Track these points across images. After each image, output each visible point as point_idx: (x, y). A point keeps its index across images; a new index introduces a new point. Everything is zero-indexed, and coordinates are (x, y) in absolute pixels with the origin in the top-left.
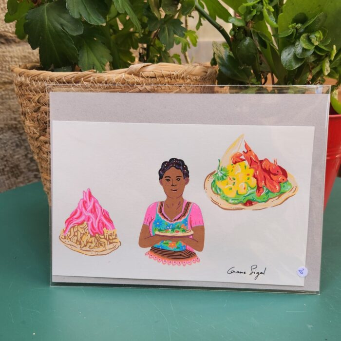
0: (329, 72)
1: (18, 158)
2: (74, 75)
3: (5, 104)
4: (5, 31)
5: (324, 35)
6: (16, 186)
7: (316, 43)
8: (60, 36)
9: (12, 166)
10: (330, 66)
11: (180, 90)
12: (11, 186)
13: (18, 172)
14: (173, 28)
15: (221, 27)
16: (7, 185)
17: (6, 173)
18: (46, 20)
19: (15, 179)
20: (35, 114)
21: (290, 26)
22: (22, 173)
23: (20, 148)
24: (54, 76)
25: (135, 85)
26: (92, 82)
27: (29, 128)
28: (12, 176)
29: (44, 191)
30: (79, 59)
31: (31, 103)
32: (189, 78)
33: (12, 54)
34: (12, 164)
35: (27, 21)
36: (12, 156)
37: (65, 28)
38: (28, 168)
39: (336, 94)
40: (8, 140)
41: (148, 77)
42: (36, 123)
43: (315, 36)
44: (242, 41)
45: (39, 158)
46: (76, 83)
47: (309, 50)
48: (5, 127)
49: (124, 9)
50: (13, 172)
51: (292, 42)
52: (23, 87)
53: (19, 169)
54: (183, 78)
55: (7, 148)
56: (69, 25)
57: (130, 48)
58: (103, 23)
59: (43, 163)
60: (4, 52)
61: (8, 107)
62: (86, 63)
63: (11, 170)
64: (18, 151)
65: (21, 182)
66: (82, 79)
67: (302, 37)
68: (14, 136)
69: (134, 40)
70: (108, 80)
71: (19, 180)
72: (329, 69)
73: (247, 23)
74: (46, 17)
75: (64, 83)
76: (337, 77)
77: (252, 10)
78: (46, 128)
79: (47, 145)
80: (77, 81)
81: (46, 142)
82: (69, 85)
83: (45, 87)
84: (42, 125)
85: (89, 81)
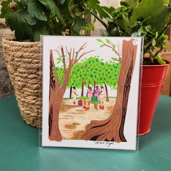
0: (155, 44)
1: (7, 83)
2: (30, 44)
3: (2, 57)
4: (3, 22)
5: (152, 27)
6: (6, 97)
7: (148, 31)
8: (25, 25)
9: (4, 87)
10: (155, 42)
12: (3, 97)
13: (7, 90)
14: (81, 22)
15: (103, 22)
18: (18, 17)
19: (5, 93)
20: (12, 62)
21: (135, 22)
22: (9, 90)
23: (9, 78)
24: (21, 44)
26: (39, 47)
27: (9, 69)
28: (4, 92)
29: (16, 100)
30: (34, 36)
31: (10, 57)
33: (6, 33)
34: (4, 86)
35: (9, 18)
36: (4, 82)
37: (27, 21)
38: (12, 88)
39: (160, 55)
40: (2, 74)
42: (12, 66)
43: (147, 27)
44: (113, 29)
45: (14, 83)
47: (144, 34)
48: (1, 68)
49: (56, 13)
50: (4, 90)
51: (136, 30)
52: (7, 49)
53: (7, 89)
55: (2, 78)
56: (29, 20)
57: (62, 31)
58: (46, 19)
59: (15, 86)
60: (2, 32)
61: (3, 58)
62: (37, 38)
63: (4, 89)
64: (7, 80)
65: (8, 95)
66: (34, 45)
67: (141, 28)
68: (6, 72)
69: (63, 27)
71: (7, 94)
72: (155, 43)
73: (115, 21)
75: (25, 47)
76: (160, 47)
77: (117, 14)
78: (17, 69)
79: (17, 77)
80: (32, 46)
81: (17, 76)
82: (28, 48)
83: (16, 49)
84: (15, 67)
85: (37, 47)
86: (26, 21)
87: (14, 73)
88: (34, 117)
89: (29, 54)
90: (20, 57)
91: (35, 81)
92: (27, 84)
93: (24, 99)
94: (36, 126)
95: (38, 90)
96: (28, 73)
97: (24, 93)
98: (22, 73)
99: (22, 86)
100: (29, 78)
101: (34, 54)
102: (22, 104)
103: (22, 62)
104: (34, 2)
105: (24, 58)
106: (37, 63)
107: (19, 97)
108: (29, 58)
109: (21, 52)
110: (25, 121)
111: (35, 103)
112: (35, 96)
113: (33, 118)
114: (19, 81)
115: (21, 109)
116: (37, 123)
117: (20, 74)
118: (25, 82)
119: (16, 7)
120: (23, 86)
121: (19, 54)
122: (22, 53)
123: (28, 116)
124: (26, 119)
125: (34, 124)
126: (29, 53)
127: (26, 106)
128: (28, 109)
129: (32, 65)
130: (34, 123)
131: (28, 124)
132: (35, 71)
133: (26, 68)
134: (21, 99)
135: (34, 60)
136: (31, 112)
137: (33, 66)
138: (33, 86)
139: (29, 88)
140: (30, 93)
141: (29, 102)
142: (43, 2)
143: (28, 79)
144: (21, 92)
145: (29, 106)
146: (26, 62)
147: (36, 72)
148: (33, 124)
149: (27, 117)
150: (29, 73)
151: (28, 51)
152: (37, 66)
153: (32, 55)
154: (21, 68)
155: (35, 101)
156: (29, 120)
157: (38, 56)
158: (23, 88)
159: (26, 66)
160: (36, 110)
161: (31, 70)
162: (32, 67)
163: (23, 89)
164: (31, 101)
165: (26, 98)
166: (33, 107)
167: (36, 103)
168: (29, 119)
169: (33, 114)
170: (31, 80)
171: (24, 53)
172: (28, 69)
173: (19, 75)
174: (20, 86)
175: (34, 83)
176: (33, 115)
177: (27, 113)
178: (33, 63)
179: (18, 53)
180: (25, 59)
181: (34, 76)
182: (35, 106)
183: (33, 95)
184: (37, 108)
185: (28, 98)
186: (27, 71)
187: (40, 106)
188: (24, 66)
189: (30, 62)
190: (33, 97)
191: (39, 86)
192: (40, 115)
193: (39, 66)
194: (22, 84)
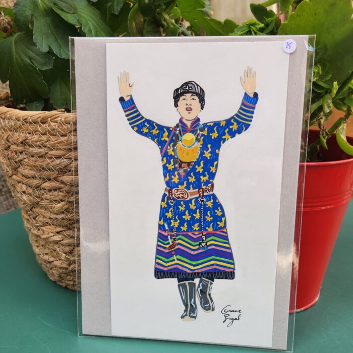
2: (41, 115)
8: (28, 70)
16: (5, 206)
17: (4, 194)
18: (14, 53)
20: (6, 151)
24: (19, 115)
27: (3, 165)
31: (1, 141)
37: (34, 62)
42: (8, 161)
46: (43, 123)
56: (38, 58)
62: (59, 98)
66: (49, 119)
74: (14, 50)
75: (31, 123)
78: (18, 168)
79: (20, 185)
80: (44, 121)
81: (19, 182)
82: (35, 125)
83: (12, 126)
84: (13, 164)
85: (57, 122)
86: (32, 62)
87: (13, 175)
88: (61, 270)
89: (40, 139)
90: (22, 143)
91: (58, 196)
92: (41, 200)
93: (37, 230)
94: (67, 286)
95: (65, 215)
96: (40, 178)
97: (37, 218)
98: (29, 178)
99: (31, 205)
101: (50, 137)
102: (35, 239)
103: (26, 154)
104: (48, 17)
105: (29, 146)
106: (58, 157)
107: (28, 226)
108: (40, 146)
109: (23, 133)
110: (46, 275)
111: (60, 241)
112: (60, 226)
113: (59, 270)
114: (24, 192)
116: (68, 281)
117: (24, 178)
118: (36, 197)
119: (9, 27)
120: (33, 205)
121: (19, 136)
122: (25, 134)
123: (48, 265)
125: (62, 282)
126: (39, 136)
127: (42, 246)
128: (47, 251)
129: (49, 161)
130: (63, 281)
131: (51, 280)
132: (55, 174)
133: (35, 166)
134: (32, 230)
135: (52, 150)
136: (54, 259)
138: (53, 206)
139: (46, 209)
140: (50, 220)
141: (47, 238)
142: (69, 15)
143: (41, 191)
144: (31, 217)
145: (50, 247)
146: (36, 156)
147: (58, 177)
148: (60, 281)
149: (47, 267)
150: (44, 179)
151: (37, 131)
152: (60, 163)
153: (45, 139)
154: (26, 167)
155: (60, 236)
156: (52, 274)
157: (59, 143)
158: (34, 208)
159: (37, 163)
160: (64, 255)
161: (47, 173)
162: (48, 166)
163: (34, 210)
164: (51, 236)
165: (42, 230)
166: (58, 249)
167: (62, 240)
168: (51, 271)
169: (58, 263)
170: (49, 193)
171: (28, 135)
172: (40, 170)
173: (24, 182)
174: (27, 204)
175: (56, 199)
176: (59, 265)
177: (46, 260)
178: (51, 158)
179: (16, 134)
180: (31, 149)
181: (54, 184)
182: (62, 247)
183: (55, 223)
184: (65, 252)
185: (46, 230)
186: (37, 174)
187: (72, 248)
188: (31, 163)
189: (44, 155)
190: (55, 228)
191: (66, 206)
192: (72, 266)
193: (64, 163)
194: (30, 201)
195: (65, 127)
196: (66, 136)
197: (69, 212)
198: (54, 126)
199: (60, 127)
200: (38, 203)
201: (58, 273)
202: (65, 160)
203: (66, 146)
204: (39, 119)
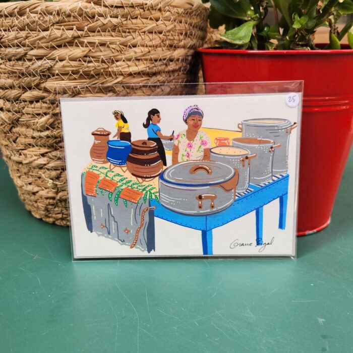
11: (157, 25)
25: (97, 16)
26: (40, 14)
32: (169, 11)
41: (112, 6)
46: (21, 15)
54: (160, 10)
66: (28, 9)
70: (60, 10)
75: (6, 16)
80: (21, 13)
85: (36, 13)
88: (48, 200)
89: (18, 35)
91: (41, 108)
92: (21, 116)
93: (18, 155)
94: (54, 222)
95: (50, 131)
96: (19, 87)
97: (18, 140)
98: (6, 88)
99: (10, 124)
100: (25, 101)
101: (29, 33)
102: (17, 168)
103: (2, 59)
105: (6, 47)
106: (40, 58)
107: (8, 153)
108: (18, 46)
110: (30, 212)
111: (45, 165)
112: (45, 146)
113: (45, 201)
114: (1, 109)
115: (16, 184)
116: (56, 214)
117: (1, 90)
118: (16, 112)
120: (13, 123)
123: (33, 197)
124: (29, 205)
125: (49, 217)
126: (17, 32)
127: (25, 174)
128: (30, 180)
129: (28, 63)
130: (50, 215)
131: (36, 218)
132: (37, 79)
133: (13, 72)
134: (13, 158)
135: (32, 49)
136: (40, 188)
137: (29, 66)
138: (37, 120)
139: (28, 127)
140: (32, 140)
141: (31, 163)
143: (21, 104)
144: (11, 140)
145: (33, 174)
146: (13, 58)
147: (40, 83)
148: (47, 216)
149: (31, 201)
150: (24, 88)
151: (14, 26)
152: (41, 65)
153: (24, 36)
154: (2, 75)
155: (46, 159)
156: (38, 208)
157: (40, 39)
158: (14, 127)
159: (15, 68)
160: (51, 181)
161: (27, 79)
162: (28, 70)
163: (14, 130)
164: (35, 160)
165: (24, 154)
166: (43, 175)
167: (48, 164)
168: (35, 205)
169: (44, 193)
170: (30, 106)
171: (3, 33)
172: (20, 77)
173: (1, 95)
174: (6, 124)
175: (39, 112)
177: (30, 191)
178: (30, 60)
180: (8, 50)
181: (36, 93)
182: (48, 172)
183: (39, 143)
184: (51, 176)
185: (29, 153)
186: (16, 83)
187: (59, 172)
188: (9, 68)
189: (22, 56)
190: (39, 149)
191: (51, 120)
192: (60, 194)
193: (46, 65)
194: (9, 118)
195: (47, 18)
196: (48, 30)
197: (54, 128)
198: (35, 17)
199: (41, 18)
200: (18, 120)
201: (44, 206)
202: (49, 61)
203: (48, 42)
204: (16, 10)
